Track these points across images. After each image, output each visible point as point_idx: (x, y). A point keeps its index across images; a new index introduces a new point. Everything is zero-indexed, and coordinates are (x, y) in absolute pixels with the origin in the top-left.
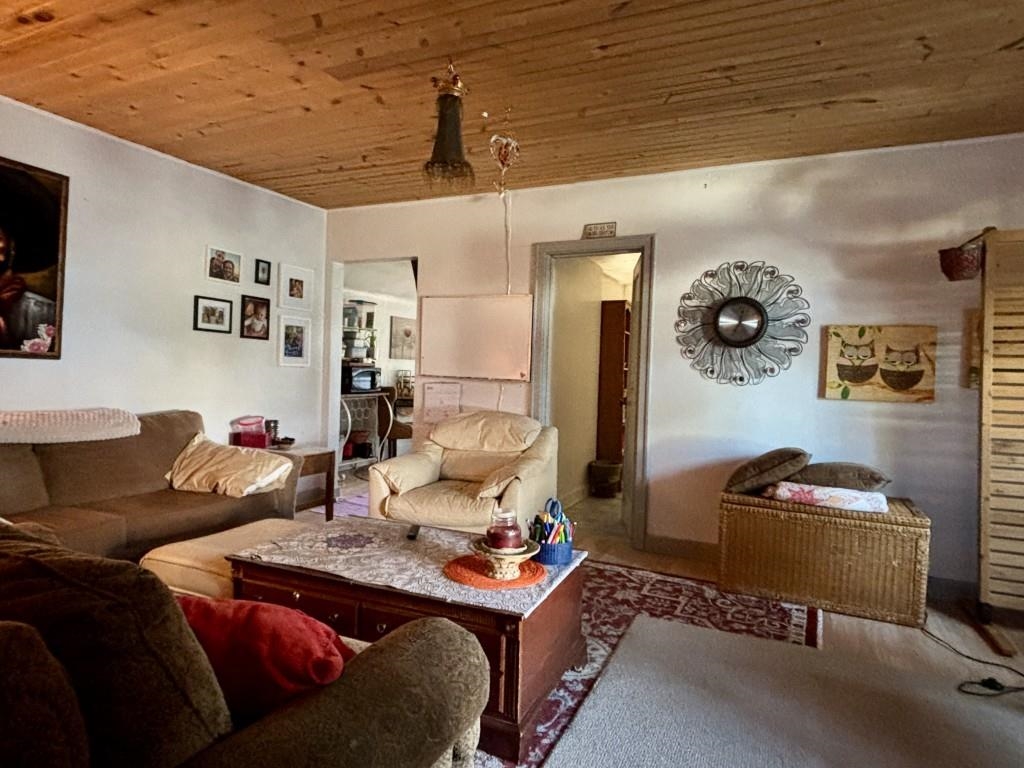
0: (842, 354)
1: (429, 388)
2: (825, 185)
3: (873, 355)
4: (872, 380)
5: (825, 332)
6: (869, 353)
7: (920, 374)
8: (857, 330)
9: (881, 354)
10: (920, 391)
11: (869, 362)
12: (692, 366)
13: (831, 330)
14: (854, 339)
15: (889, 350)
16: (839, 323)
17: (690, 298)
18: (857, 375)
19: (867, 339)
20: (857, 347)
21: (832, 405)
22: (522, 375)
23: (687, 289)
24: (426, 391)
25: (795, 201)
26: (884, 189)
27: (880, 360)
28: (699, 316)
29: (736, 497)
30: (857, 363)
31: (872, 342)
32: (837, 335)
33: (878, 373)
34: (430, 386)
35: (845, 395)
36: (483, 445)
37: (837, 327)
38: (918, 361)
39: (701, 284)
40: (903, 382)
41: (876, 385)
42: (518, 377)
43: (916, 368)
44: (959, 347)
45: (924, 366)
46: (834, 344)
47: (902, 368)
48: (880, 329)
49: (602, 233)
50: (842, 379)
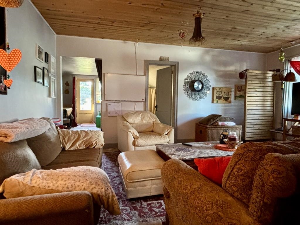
0: (217, 93)
1: (109, 105)
2: (213, 56)
3: (222, 94)
4: (222, 99)
5: (213, 88)
6: (221, 93)
7: (229, 97)
8: (219, 88)
9: (223, 93)
10: (229, 101)
11: (221, 95)
12: (187, 96)
13: (215, 88)
14: (219, 90)
15: (224, 93)
16: (216, 87)
17: (187, 79)
18: (219, 98)
19: (221, 90)
20: (219, 92)
21: (215, 105)
22: (143, 100)
23: (186, 77)
24: (108, 106)
25: (208, 58)
26: (223, 58)
27: (223, 95)
28: (189, 84)
29: (209, 126)
30: (219, 95)
31: (222, 91)
32: (216, 89)
33: (223, 97)
34: (109, 104)
35: (217, 102)
36: (143, 121)
37: (216, 88)
38: (229, 95)
39: (189, 76)
40: (227, 99)
41: (222, 100)
42: (142, 100)
43: (228, 96)
44: (234, 92)
45: (230, 96)
46: (215, 91)
47: (226, 96)
48: (223, 88)
49: (165, 59)
50: (217, 99)
